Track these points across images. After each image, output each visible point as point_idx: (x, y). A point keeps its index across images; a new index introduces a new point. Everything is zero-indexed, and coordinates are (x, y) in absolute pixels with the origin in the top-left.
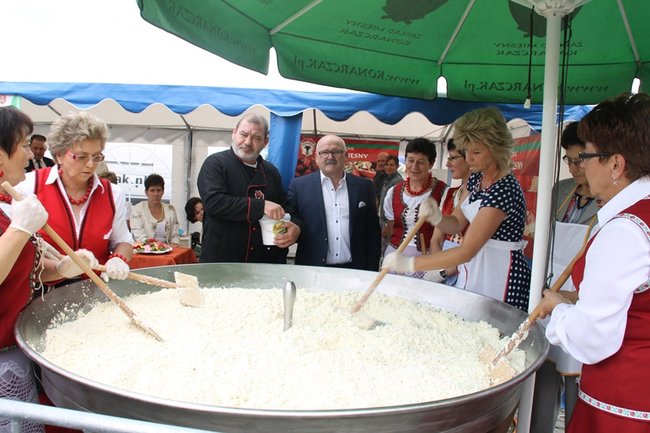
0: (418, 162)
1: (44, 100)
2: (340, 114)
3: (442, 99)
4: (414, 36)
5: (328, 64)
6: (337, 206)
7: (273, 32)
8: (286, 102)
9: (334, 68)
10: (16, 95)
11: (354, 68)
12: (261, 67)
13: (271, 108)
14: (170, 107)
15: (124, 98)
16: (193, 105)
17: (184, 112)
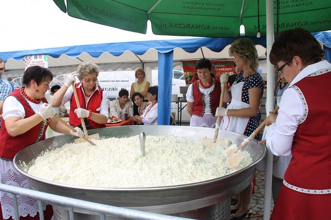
0: (204, 72)
1: (57, 55)
2: (191, 49)
4: (221, 5)
5: (179, 24)
8: (165, 46)
9: (183, 26)
10: (45, 54)
11: (193, 25)
12: (143, 30)
13: (158, 49)
14: (111, 53)
15: (91, 51)
16: (121, 51)
17: (118, 55)
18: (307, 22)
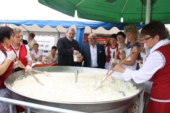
1: (19, 24)
2: (94, 27)
3: (122, 23)
4: (114, 6)
5: (91, 14)
6: (94, 52)
7: (76, 6)
8: (80, 25)
9: (93, 15)
10: (12, 23)
11: (98, 15)
12: (73, 15)
13: (77, 26)
14: (50, 26)
15: (39, 24)
17: (54, 27)
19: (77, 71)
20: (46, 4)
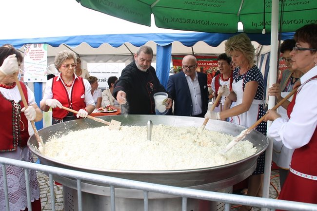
1: (56, 44)
4: (221, 2)
5: (180, 19)
7: (152, 6)
8: (163, 39)
9: (183, 21)
10: (45, 43)
11: (193, 20)
12: (147, 23)
13: (157, 42)
14: (110, 44)
15: (90, 42)
16: (121, 43)
17: (117, 46)
18: (303, 20)
19: (151, 121)
20: (95, 9)
